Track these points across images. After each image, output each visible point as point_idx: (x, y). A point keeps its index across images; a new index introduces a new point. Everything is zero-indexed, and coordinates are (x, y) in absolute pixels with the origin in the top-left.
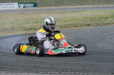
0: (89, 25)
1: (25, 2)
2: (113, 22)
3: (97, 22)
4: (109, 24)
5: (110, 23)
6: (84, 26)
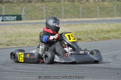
1: (4, 14)
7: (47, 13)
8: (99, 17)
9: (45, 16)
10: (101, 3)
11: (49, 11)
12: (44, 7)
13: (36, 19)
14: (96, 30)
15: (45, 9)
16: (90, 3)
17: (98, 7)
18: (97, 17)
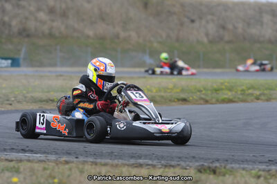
0: (184, 100)
2: (239, 98)
3: (203, 96)
4: (230, 101)
5: (234, 100)
6: (174, 101)
13: (39, 66)
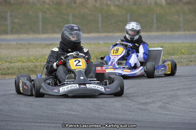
7: (13, 23)
8: (102, 32)
9: (9, 28)
10: (105, 7)
11: (17, 20)
12: (9, 14)
14: (96, 53)
15: (11, 16)
16: (86, 7)
17: (100, 15)
18: (98, 32)
